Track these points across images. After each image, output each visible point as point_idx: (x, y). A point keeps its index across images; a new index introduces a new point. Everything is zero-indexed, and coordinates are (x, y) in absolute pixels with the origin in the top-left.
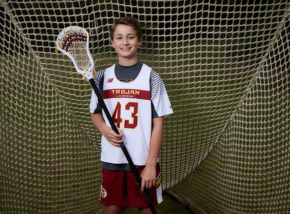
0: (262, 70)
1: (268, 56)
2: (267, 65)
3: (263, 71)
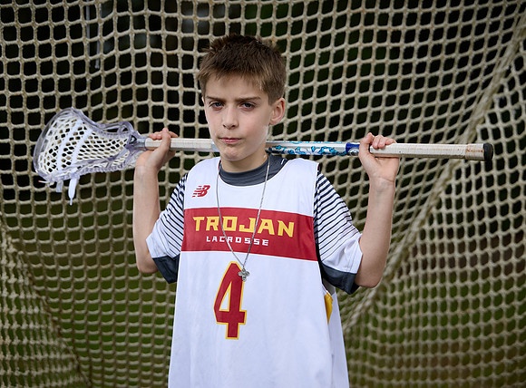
0: (493, 106)
1: (508, 72)
2: (507, 93)
3: (498, 110)
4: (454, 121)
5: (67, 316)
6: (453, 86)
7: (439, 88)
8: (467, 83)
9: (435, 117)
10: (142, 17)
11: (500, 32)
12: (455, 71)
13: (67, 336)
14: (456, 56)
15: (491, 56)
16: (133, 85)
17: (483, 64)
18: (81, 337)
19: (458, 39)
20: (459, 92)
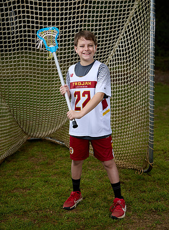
0: (119, 44)
1: (123, 35)
2: (123, 40)
4: (109, 47)
5: (7, 97)
6: (108, 38)
7: (105, 39)
8: (112, 37)
9: (104, 46)
11: (121, 24)
12: (109, 34)
13: (7, 102)
14: (109, 30)
15: (119, 30)
16: (23, 38)
17: (116, 33)
18: (11, 103)
19: (109, 26)
20: (110, 40)
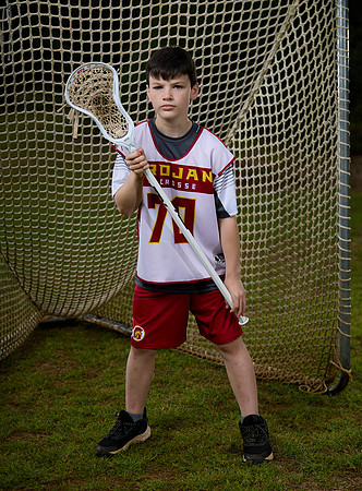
0: (263, 83)
1: (273, 61)
2: (272, 74)
3: (266, 85)
4: (239, 92)
10: (37, 28)
11: (266, 36)
14: (238, 52)
15: (261, 51)
16: (33, 71)
17: (256, 56)
